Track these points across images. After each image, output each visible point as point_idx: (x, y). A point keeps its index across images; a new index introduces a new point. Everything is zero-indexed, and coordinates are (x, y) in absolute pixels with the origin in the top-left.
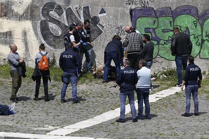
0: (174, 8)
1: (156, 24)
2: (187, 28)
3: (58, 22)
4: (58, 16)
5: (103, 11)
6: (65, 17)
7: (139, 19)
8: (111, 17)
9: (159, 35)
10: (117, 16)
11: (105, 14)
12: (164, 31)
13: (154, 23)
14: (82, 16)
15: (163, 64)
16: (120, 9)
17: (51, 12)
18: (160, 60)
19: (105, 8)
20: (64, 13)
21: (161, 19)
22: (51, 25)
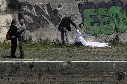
0: (107, 2)
1: (97, 12)
2: (117, 14)
3: (30, 15)
4: (29, 11)
5: (60, 6)
6: (35, 11)
7: (85, 10)
8: (66, 9)
9: (99, 19)
10: (70, 9)
11: (62, 8)
12: (102, 16)
13: (95, 12)
14: (46, 9)
15: (104, 37)
16: (72, 4)
17: (24, 8)
18: (102, 35)
19: (62, 4)
20: (34, 8)
21: (99, 9)
22: (25, 16)
